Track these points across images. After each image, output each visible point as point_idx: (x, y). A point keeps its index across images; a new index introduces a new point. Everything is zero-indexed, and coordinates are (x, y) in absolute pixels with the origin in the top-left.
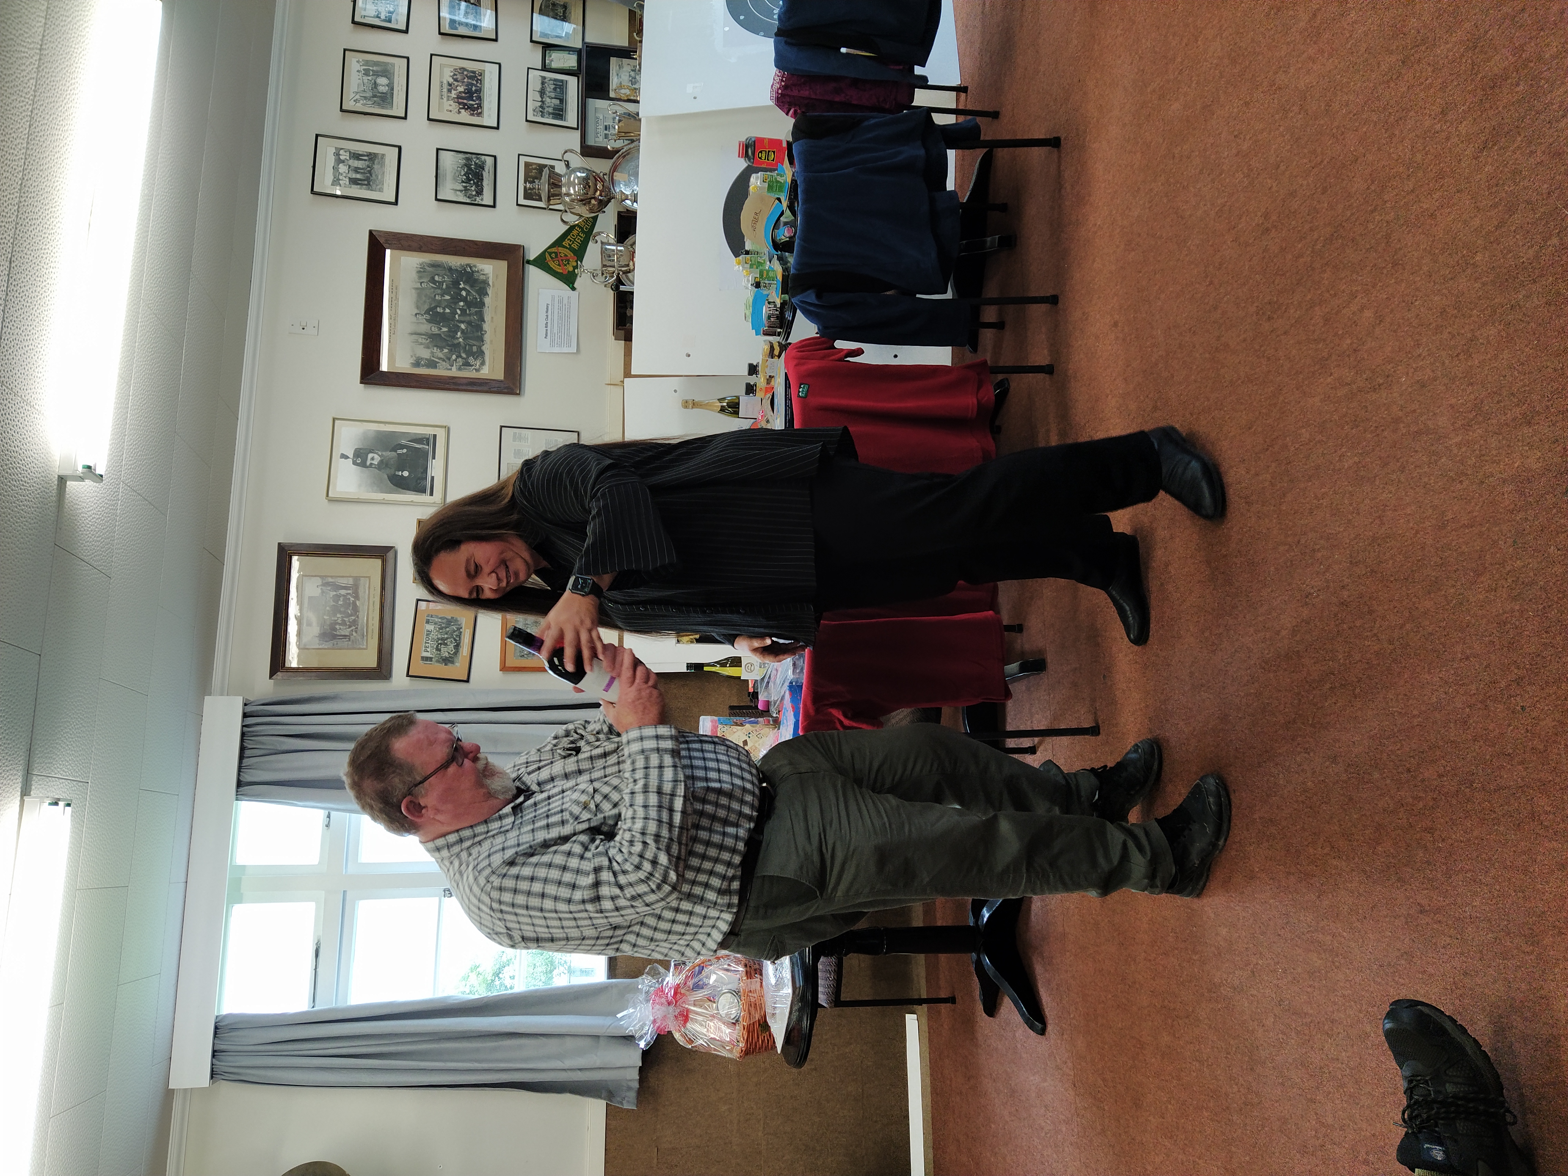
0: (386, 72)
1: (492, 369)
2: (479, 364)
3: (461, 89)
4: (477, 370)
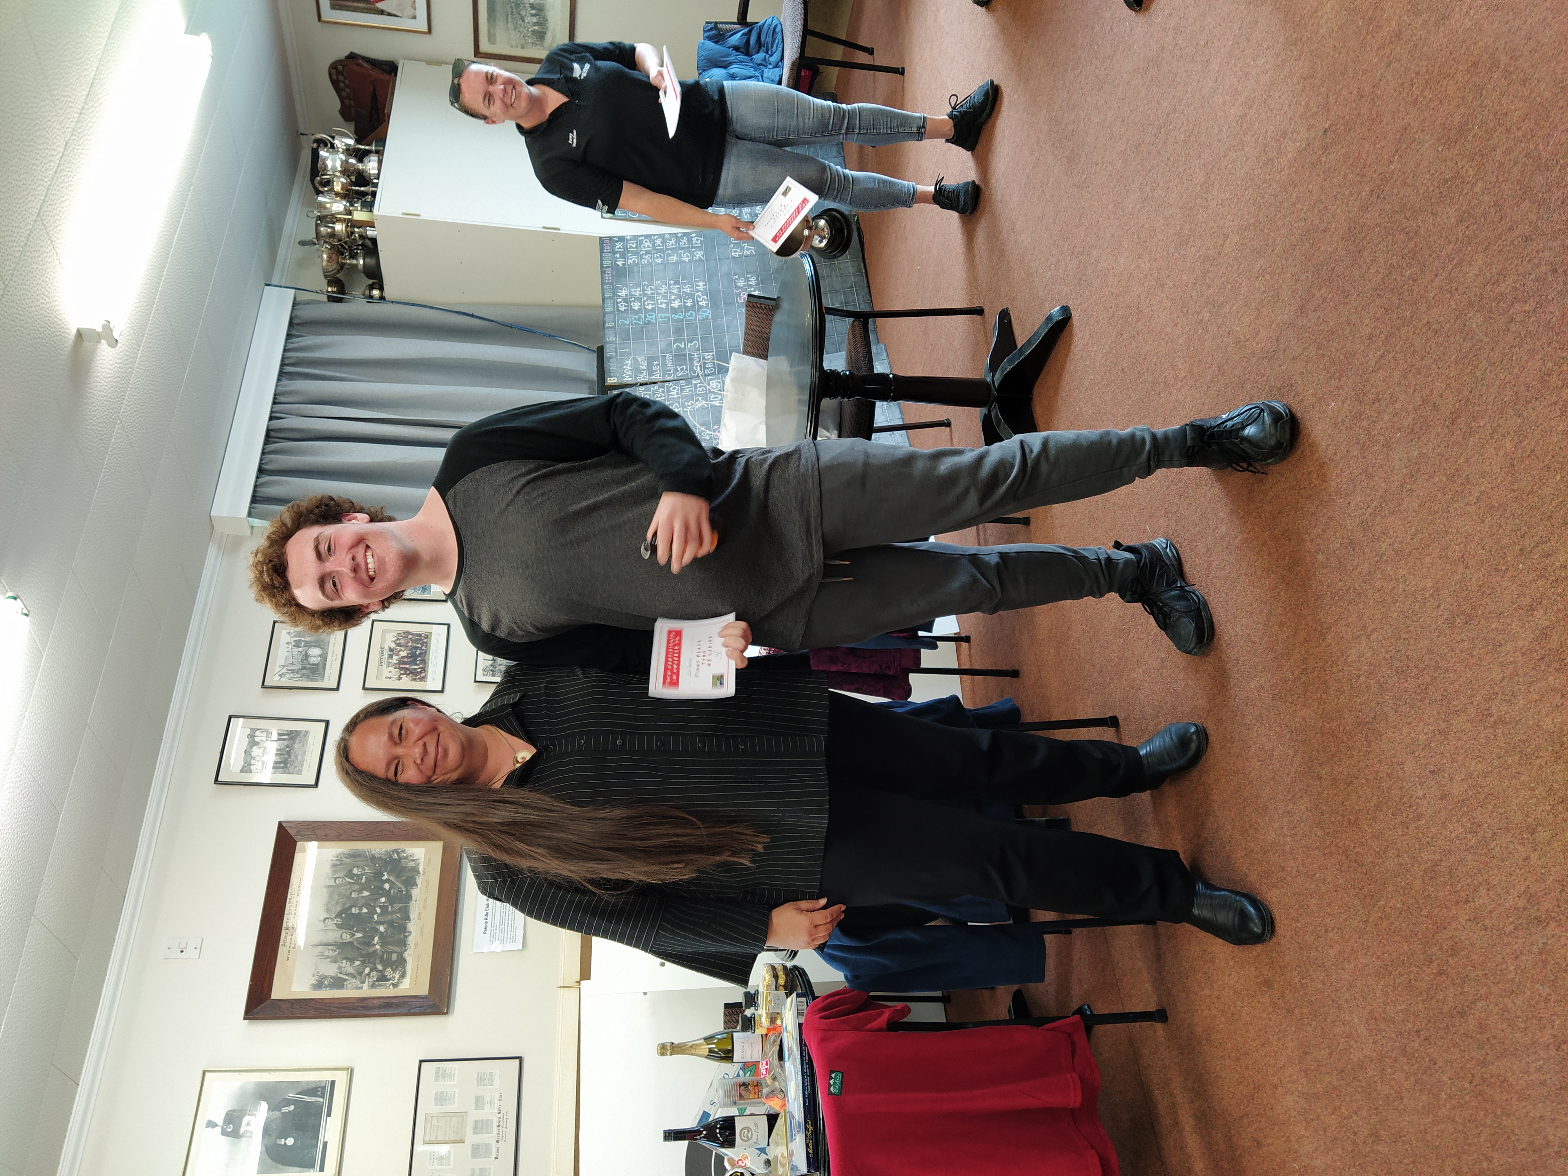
0: (321, 642)
1: (414, 981)
2: (397, 977)
3: (403, 654)
4: (395, 985)
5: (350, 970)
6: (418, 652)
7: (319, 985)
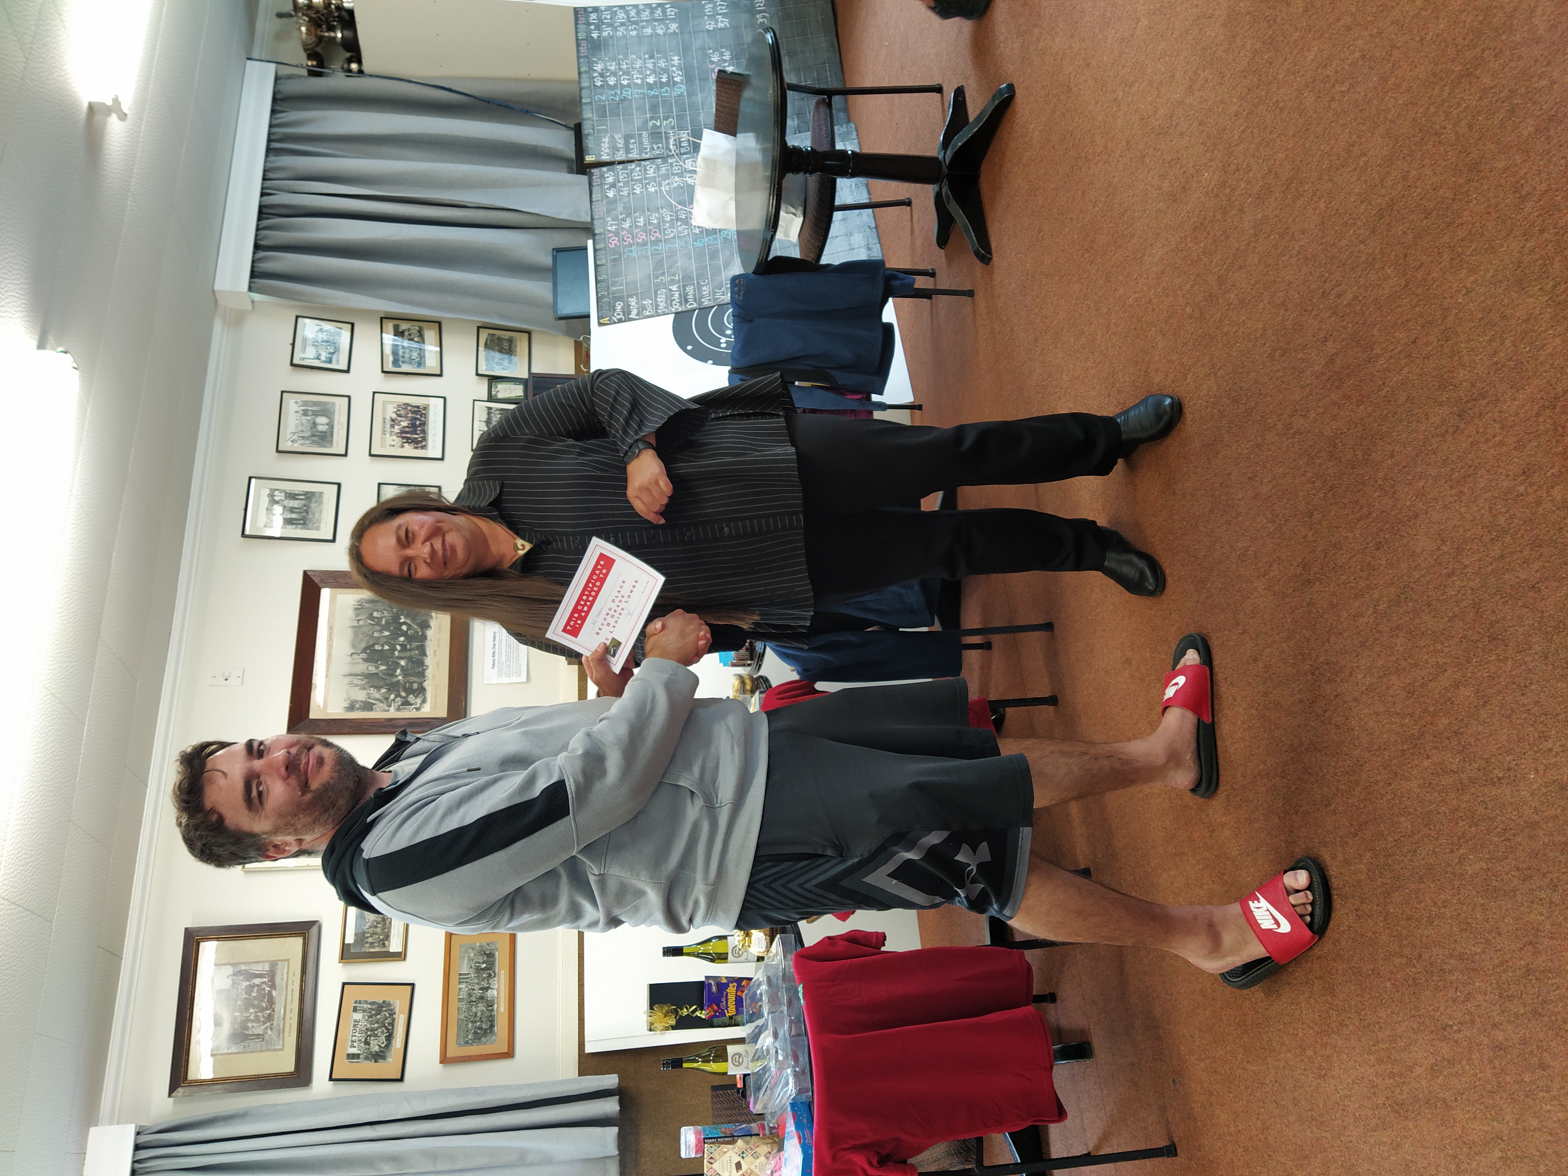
0: (327, 411)
1: (434, 707)
2: (419, 702)
3: (404, 424)
4: (418, 709)
5: (378, 696)
6: (418, 423)
7: (351, 708)
